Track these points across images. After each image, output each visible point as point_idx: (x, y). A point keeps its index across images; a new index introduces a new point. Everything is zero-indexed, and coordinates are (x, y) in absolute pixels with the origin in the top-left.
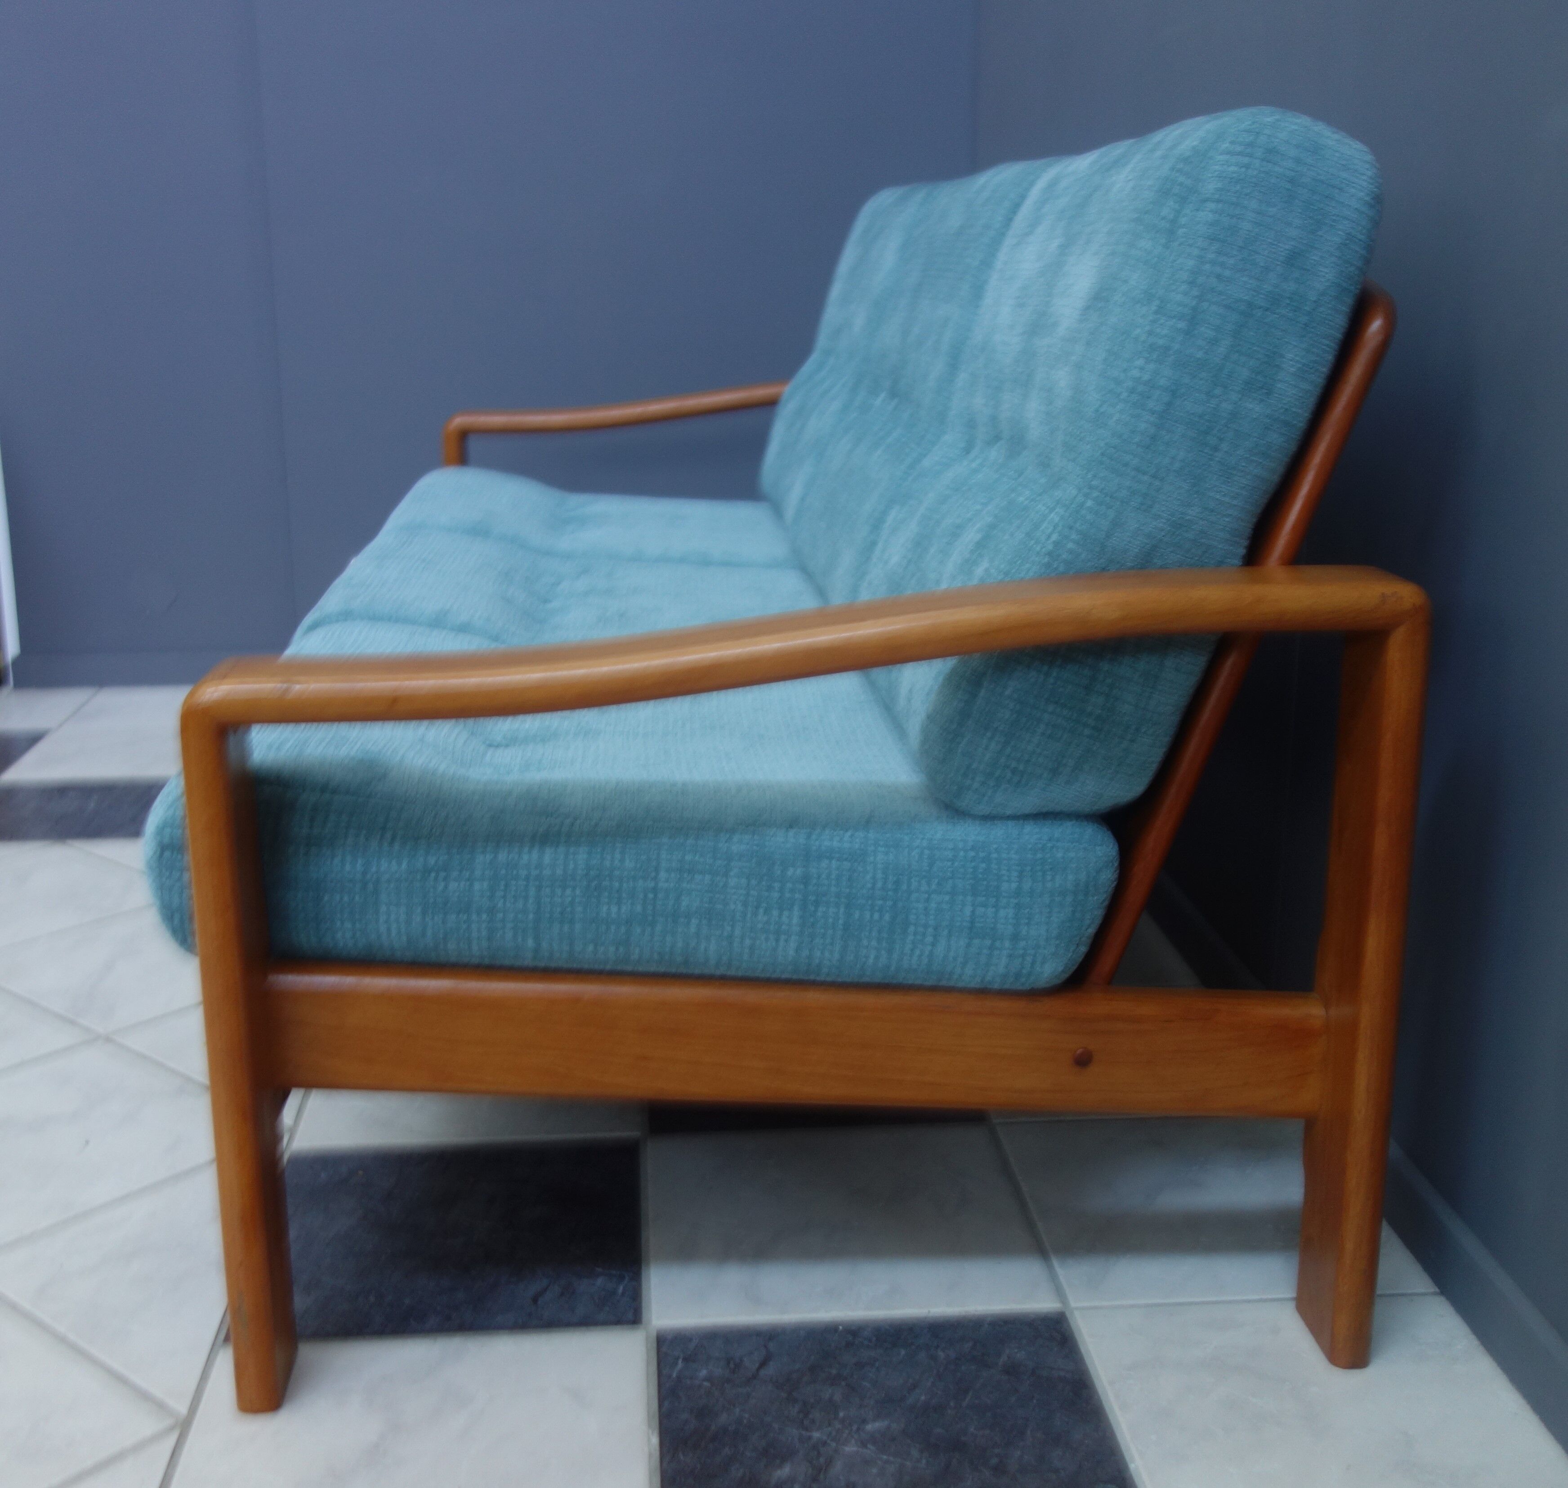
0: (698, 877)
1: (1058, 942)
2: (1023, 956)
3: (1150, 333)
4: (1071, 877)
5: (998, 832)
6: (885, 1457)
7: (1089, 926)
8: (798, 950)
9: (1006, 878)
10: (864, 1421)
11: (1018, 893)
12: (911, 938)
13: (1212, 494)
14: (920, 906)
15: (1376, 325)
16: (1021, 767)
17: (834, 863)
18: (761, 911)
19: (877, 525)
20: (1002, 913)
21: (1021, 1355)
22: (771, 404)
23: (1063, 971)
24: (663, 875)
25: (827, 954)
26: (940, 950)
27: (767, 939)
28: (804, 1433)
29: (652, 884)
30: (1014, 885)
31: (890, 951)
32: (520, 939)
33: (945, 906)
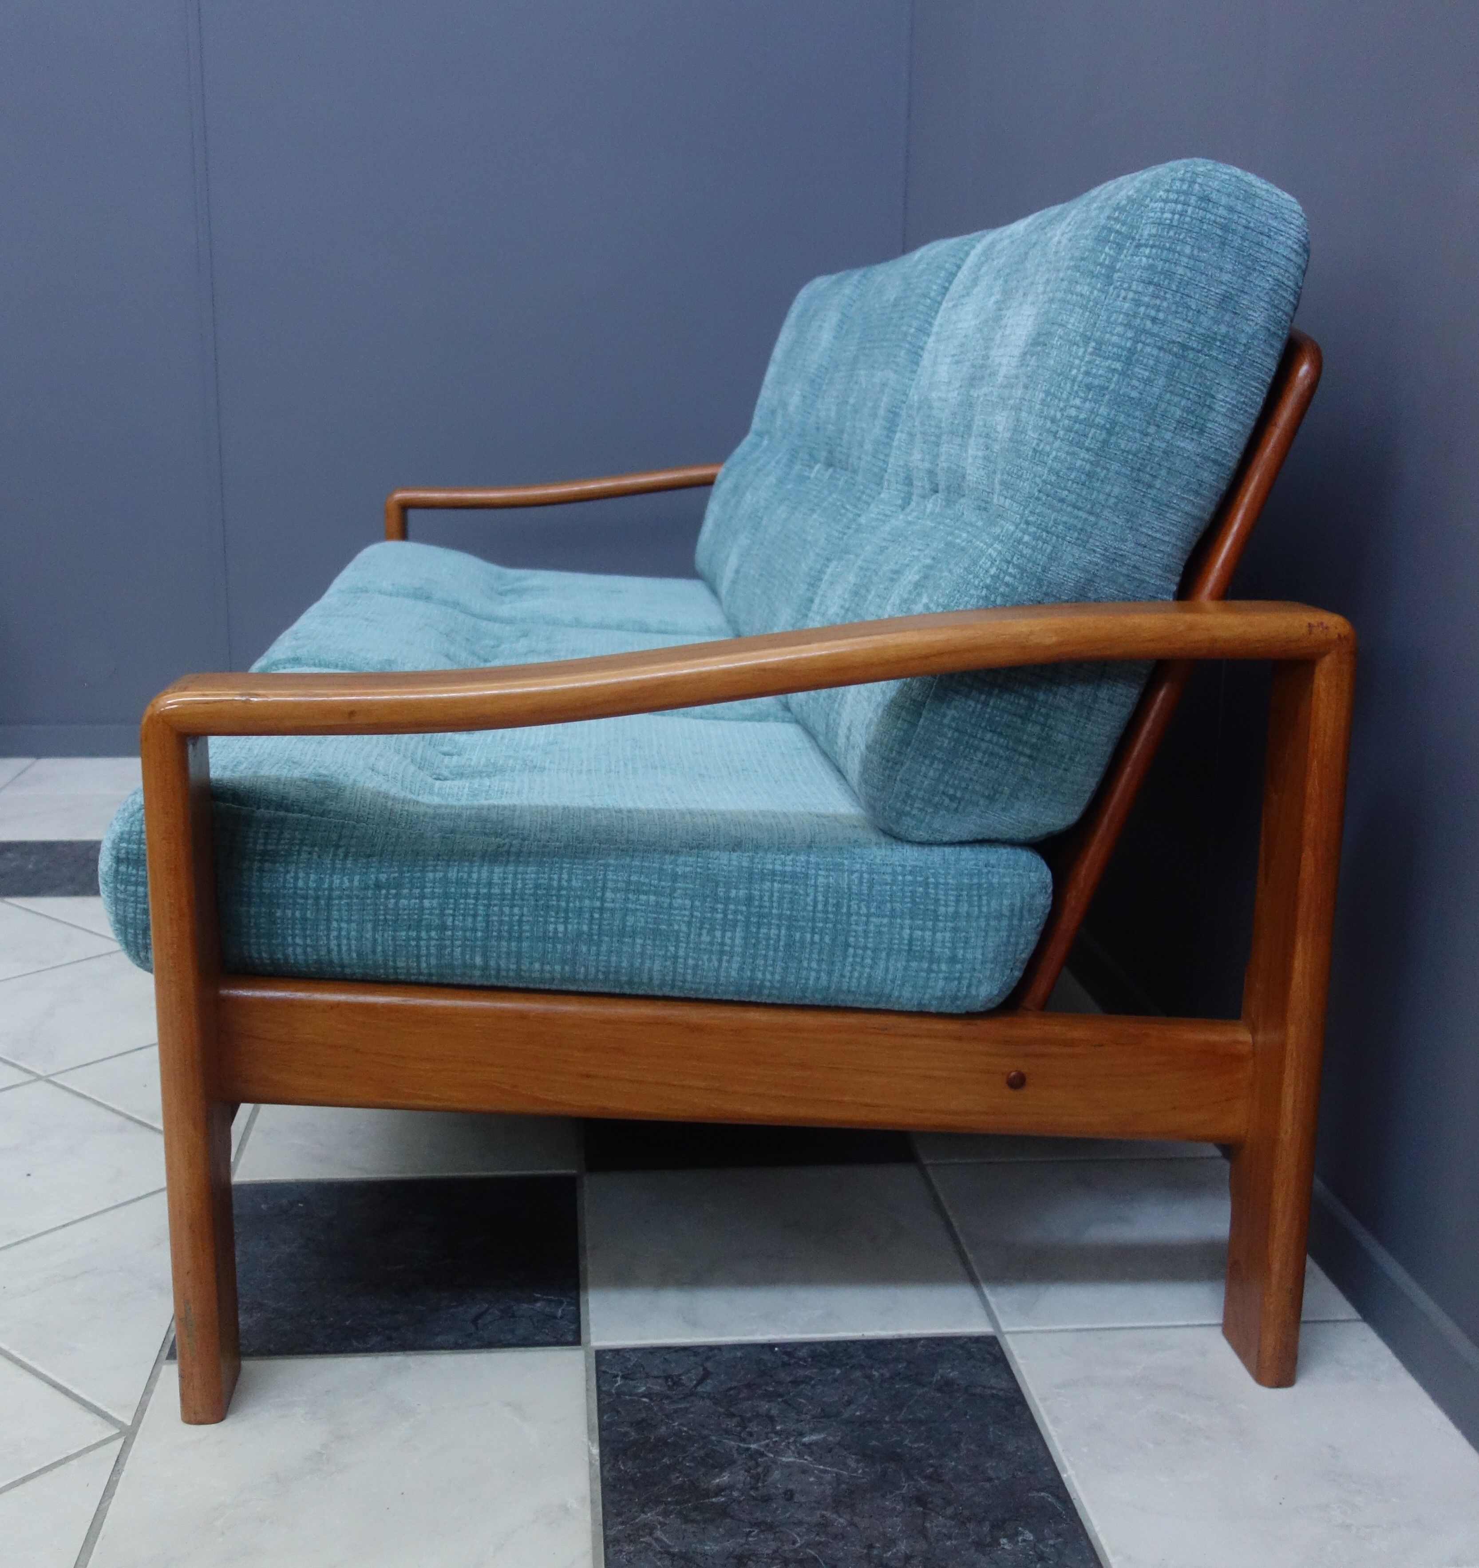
0: (643, 897)
1: (992, 966)
2: (959, 979)
3: (1087, 373)
4: (1006, 902)
5: (936, 855)
6: (821, 1467)
7: (1023, 951)
8: (741, 969)
9: (942, 902)
10: (801, 1434)
11: (956, 915)
12: (850, 959)
13: (1144, 530)
14: (860, 928)
15: (1304, 370)
16: (959, 794)
17: (776, 885)
18: (704, 932)
19: (814, 582)
20: (939, 936)
21: (953, 1374)
22: (708, 482)
23: (997, 995)
24: (609, 895)
25: (768, 977)
26: (879, 973)
27: (710, 960)
28: (742, 1445)
29: (598, 904)
30: (951, 909)
31: (830, 973)
32: (468, 957)
33: (885, 929)
